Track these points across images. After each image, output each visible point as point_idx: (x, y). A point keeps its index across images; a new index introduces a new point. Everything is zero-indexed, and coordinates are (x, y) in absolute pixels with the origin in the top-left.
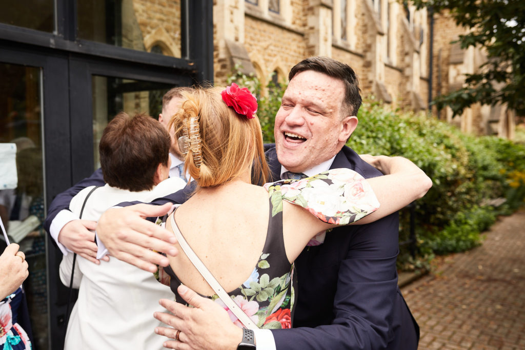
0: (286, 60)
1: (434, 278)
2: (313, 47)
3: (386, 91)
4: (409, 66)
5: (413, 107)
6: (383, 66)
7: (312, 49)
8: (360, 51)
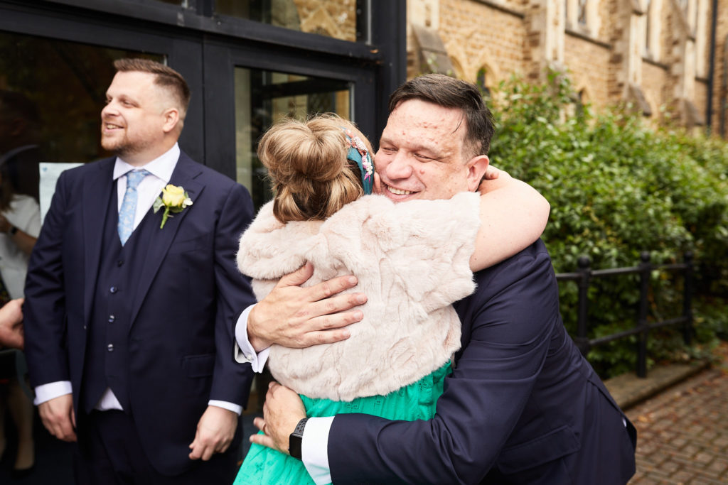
0: (498, 54)
1: (720, 375)
2: (537, 33)
3: (643, 98)
4: (678, 60)
5: (683, 121)
6: (639, 62)
7: (536, 37)
8: (605, 39)
